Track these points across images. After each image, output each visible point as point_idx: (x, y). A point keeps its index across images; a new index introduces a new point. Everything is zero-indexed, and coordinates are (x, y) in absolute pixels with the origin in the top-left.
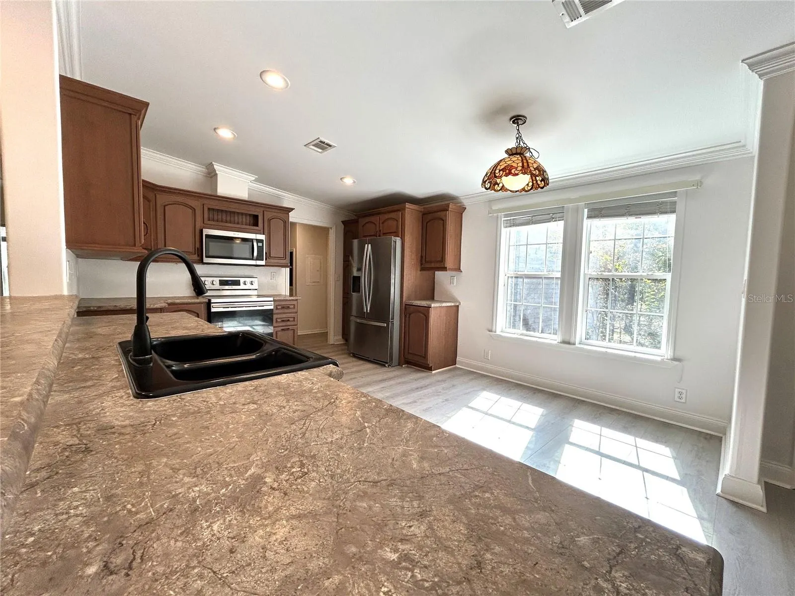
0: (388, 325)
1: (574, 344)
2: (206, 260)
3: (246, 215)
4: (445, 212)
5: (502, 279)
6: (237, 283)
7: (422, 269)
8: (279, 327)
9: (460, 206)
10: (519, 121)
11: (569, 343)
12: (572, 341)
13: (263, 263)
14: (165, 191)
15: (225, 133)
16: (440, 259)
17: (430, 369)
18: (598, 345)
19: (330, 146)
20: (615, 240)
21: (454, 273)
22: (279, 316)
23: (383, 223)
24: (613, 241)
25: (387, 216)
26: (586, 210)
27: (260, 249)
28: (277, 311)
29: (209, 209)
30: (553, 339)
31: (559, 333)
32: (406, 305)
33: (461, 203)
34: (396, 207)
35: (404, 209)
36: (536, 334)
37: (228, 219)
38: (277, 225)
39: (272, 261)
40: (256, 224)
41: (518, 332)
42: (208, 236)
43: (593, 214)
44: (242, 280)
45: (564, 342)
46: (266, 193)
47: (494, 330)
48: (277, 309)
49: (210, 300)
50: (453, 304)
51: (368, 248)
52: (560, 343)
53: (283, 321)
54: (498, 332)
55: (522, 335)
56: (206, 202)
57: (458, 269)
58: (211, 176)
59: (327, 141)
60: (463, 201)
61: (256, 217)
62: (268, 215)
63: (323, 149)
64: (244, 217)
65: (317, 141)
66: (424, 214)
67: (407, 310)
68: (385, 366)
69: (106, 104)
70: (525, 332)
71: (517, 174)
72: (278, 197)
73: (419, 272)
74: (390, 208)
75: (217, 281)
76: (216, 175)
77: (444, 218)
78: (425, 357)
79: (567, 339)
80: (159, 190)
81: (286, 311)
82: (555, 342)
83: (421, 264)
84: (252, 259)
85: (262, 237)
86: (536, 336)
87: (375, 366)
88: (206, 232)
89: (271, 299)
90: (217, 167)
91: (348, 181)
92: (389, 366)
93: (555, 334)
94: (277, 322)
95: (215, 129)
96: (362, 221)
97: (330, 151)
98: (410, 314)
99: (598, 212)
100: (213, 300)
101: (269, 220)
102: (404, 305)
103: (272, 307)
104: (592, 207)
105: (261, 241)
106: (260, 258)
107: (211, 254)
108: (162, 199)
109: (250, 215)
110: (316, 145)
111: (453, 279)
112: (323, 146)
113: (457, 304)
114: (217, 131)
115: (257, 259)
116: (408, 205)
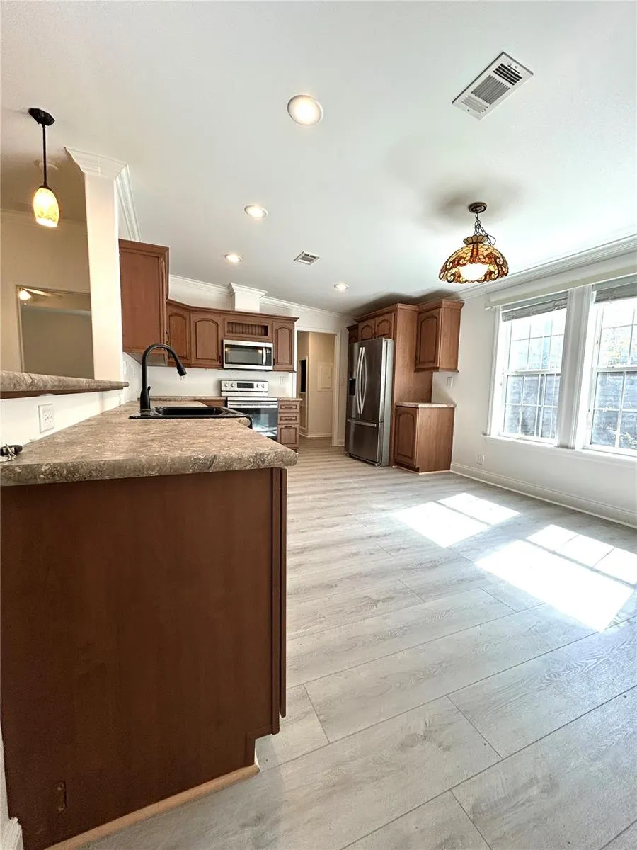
0: (378, 425)
1: (573, 448)
2: (225, 366)
3: (259, 326)
4: (438, 310)
5: (499, 378)
6: (251, 386)
7: (416, 371)
8: (283, 424)
9: (458, 302)
10: (478, 208)
11: (567, 447)
12: (571, 444)
13: (271, 368)
14: (196, 311)
15: (233, 259)
16: (432, 359)
17: (417, 470)
18: (604, 450)
19: (315, 257)
20: (632, 325)
21: (450, 374)
22: (283, 415)
23: (378, 326)
24: (631, 327)
25: (382, 318)
26: (595, 293)
27: (269, 356)
28: (281, 411)
29: (229, 323)
30: (550, 442)
31: (557, 436)
32: (397, 406)
33: (458, 298)
34: (389, 308)
35: (396, 310)
36: (535, 438)
37: (241, 330)
38: (284, 334)
39: (278, 367)
40: (266, 334)
41: (516, 436)
42: (227, 346)
43: (602, 296)
44: (255, 384)
45: (562, 446)
46: (274, 306)
47: (488, 433)
48: (281, 408)
49: (227, 399)
50: (446, 406)
51: (363, 350)
52: (558, 447)
53: (286, 419)
54: (492, 436)
55: (520, 439)
56: (226, 317)
57: (455, 369)
58: (231, 294)
59: (310, 254)
60: (461, 296)
61: (266, 328)
62: (276, 326)
63: (310, 261)
64: (257, 328)
65: (303, 255)
66: (420, 313)
67: (398, 411)
68: (374, 465)
69: (145, 253)
70: (523, 436)
71: (465, 265)
72: (287, 309)
73: (413, 374)
74: (384, 310)
75: (235, 384)
76: (234, 293)
77: (437, 316)
78: (412, 458)
79: (565, 443)
80: (192, 311)
81: (289, 411)
82: (553, 446)
83: (416, 365)
84: (262, 365)
85: (270, 345)
86: (534, 441)
87: (365, 464)
88: (226, 342)
89: (276, 399)
90: (235, 287)
91: (342, 287)
92: (378, 465)
93: (553, 437)
94: (281, 420)
95: (226, 256)
96: (361, 326)
97: (315, 263)
98: (400, 415)
99: (607, 294)
100: (229, 399)
101: (277, 331)
102: (394, 406)
103: (276, 407)
104: (600, 288)
105: (270, 349)
106: (268, 364)
107: (229, 361)
108: (194, 317)
109: (262, 326)
110: (302, 259)
111: (450, 380)
112: (309, 258)
113: (452, 406)
114: (228, 257)
115: (266, 365)
116: (399, 306)
